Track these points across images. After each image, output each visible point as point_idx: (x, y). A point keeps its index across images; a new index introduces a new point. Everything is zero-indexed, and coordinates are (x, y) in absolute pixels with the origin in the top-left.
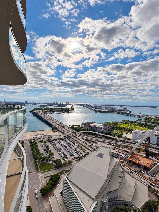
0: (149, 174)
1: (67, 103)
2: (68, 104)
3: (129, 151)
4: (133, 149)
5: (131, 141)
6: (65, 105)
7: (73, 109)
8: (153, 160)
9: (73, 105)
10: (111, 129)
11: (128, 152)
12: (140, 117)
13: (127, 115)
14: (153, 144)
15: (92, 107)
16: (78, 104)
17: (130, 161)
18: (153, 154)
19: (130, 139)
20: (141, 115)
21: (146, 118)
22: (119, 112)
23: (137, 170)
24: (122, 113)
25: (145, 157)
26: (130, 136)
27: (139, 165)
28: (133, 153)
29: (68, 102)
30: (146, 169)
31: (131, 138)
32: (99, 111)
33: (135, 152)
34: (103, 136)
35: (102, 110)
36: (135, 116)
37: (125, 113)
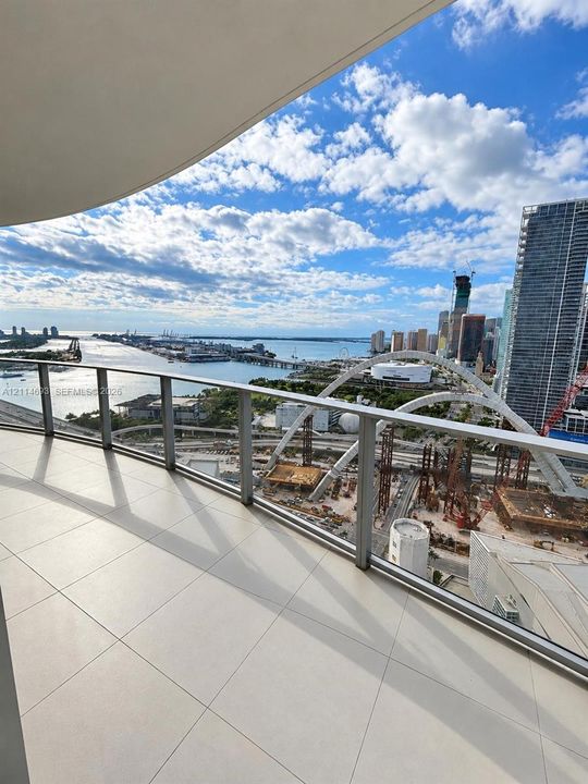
0: (311, 501)
1: (50, 333)
2: (55, 336)
3: (269, 458)
4: (277, 451)
5: (273, 433)
6: (41, 340)
7: (78, 355)
8: (318, 467)
9: (75, 339)
10: (221, 408)
11: (265, 462)
12: (295, 366)
13: (265, 363)
14: (320, 432)
15: (156, 344)
16: (99, 334)
17: (273, 483)
18: (320, 455)
19: (270, 429)
20: (299, 361)
21: (308, 369)
22: (240, 356)
23: (286, 500)
24: (251, 360)
25: (304, 465)
26: (270, 421)
27: (291, 487)
28: (278, 462)
29: (54, 329)
30: (306, 489)
31: (273, 425)
32: (181, 358)
33: (282, 457)
34: (196, 432)
35: (189, 352)
36: (284, 365)
37: (260, 361)
